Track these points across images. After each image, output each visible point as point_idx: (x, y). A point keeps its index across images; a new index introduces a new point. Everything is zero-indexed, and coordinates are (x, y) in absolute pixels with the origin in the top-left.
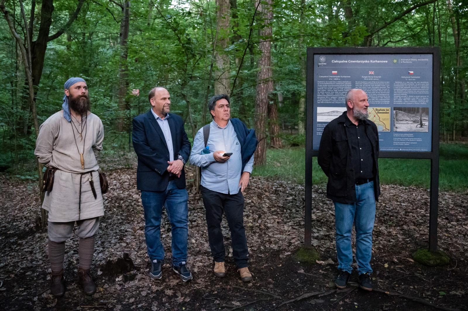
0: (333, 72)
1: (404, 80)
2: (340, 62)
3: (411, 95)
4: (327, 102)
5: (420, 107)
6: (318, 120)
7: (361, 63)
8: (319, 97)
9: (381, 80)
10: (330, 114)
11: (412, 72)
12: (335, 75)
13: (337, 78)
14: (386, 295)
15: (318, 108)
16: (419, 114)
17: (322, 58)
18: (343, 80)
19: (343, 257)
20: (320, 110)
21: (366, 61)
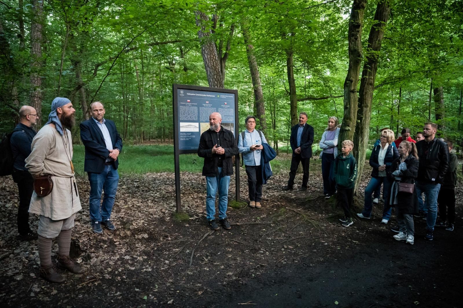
0: (188, 100)
1: (222, 107)
2: (191, 94)
3: (226, 116)
4: (185, 119)
5: (230, 123)
6: (181, 131)
7: (202, 96)
8: (181, 116)
9: (212, 107)
10: (187, 127)
11: (226, 103)
12: (189, 102)
13: (190, 104)
14: (238, 225)
15: (181, 123)
16: (230, 127)
17: (182, 92)
18: (193, 105)
19: (210, 211)
20: (182, 124)
21: (205, 95)
